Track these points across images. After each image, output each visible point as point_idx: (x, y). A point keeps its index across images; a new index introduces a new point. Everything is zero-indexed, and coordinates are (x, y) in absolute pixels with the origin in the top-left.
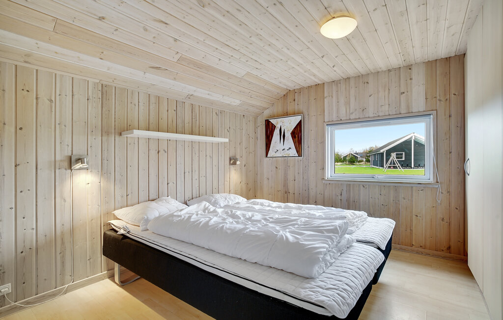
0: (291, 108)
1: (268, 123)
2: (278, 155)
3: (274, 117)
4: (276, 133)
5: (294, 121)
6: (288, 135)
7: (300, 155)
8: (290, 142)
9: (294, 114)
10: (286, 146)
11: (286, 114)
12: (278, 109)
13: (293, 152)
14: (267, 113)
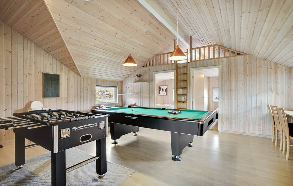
0: (165, 84)
1: (159, 87)
2: (162, 95)
3: (161, 86)
4: (161, 90)
5: (166, 87)
6: (164, 90)
7: (167, 95)
8: (165, 92)
9: (166, 86)
10: (164, 93)
11: (164, 86)
12: (162, 84)
13: (166, 94)
14: (159, 85)
